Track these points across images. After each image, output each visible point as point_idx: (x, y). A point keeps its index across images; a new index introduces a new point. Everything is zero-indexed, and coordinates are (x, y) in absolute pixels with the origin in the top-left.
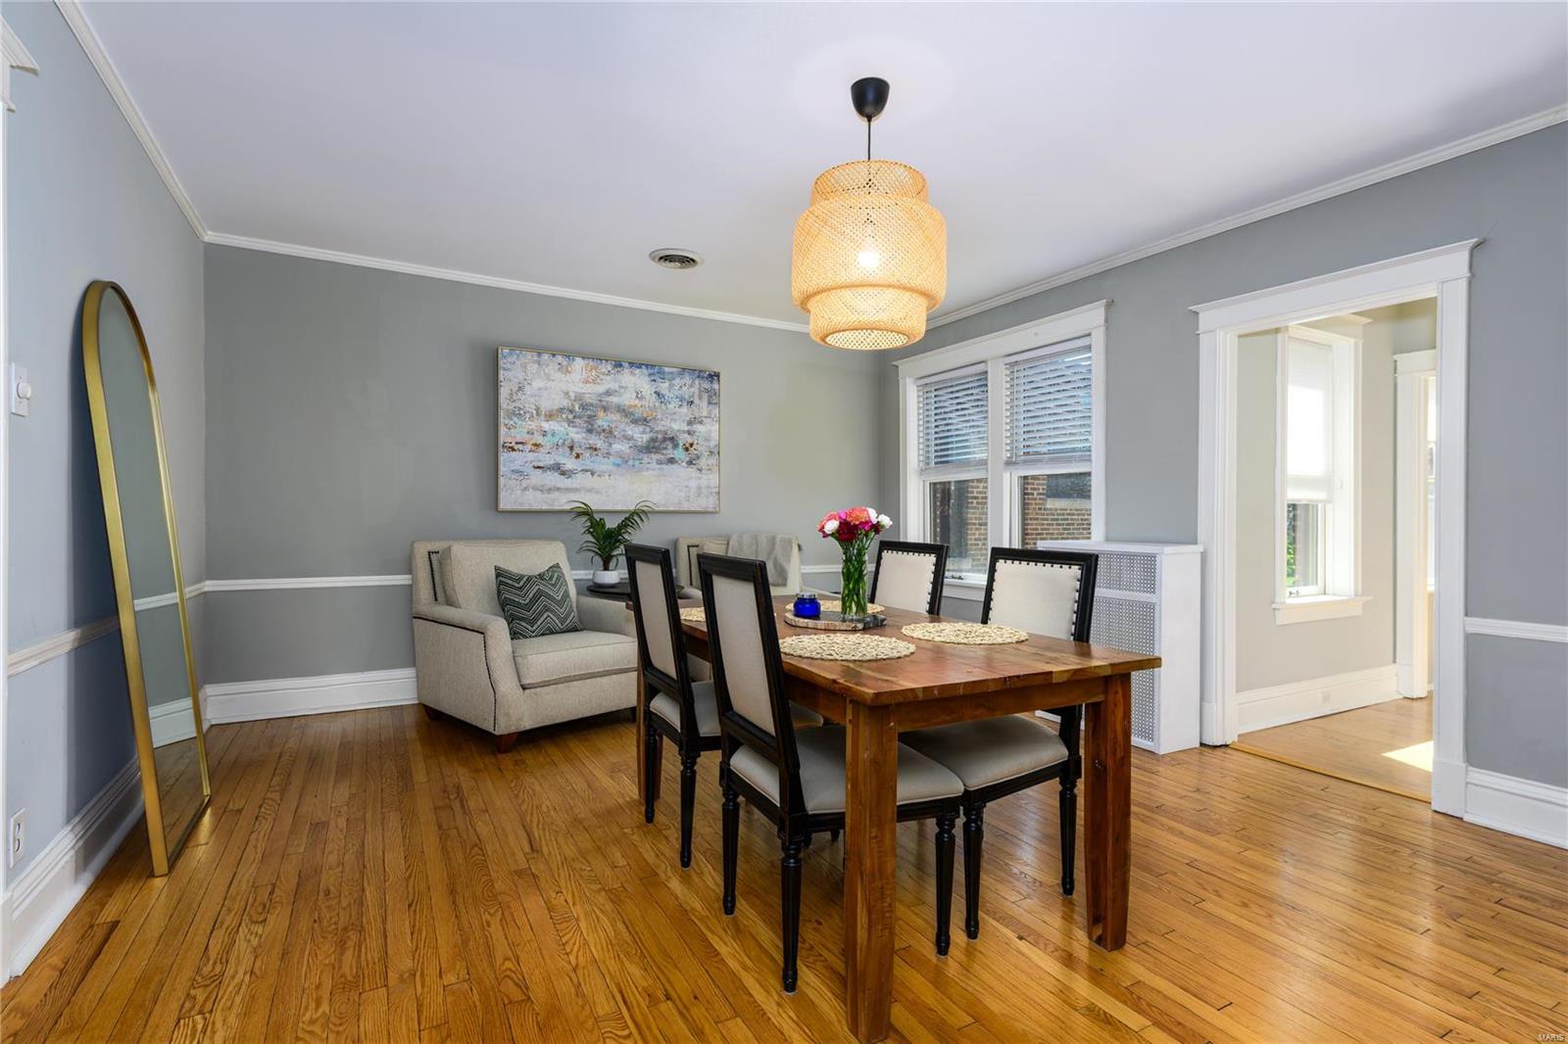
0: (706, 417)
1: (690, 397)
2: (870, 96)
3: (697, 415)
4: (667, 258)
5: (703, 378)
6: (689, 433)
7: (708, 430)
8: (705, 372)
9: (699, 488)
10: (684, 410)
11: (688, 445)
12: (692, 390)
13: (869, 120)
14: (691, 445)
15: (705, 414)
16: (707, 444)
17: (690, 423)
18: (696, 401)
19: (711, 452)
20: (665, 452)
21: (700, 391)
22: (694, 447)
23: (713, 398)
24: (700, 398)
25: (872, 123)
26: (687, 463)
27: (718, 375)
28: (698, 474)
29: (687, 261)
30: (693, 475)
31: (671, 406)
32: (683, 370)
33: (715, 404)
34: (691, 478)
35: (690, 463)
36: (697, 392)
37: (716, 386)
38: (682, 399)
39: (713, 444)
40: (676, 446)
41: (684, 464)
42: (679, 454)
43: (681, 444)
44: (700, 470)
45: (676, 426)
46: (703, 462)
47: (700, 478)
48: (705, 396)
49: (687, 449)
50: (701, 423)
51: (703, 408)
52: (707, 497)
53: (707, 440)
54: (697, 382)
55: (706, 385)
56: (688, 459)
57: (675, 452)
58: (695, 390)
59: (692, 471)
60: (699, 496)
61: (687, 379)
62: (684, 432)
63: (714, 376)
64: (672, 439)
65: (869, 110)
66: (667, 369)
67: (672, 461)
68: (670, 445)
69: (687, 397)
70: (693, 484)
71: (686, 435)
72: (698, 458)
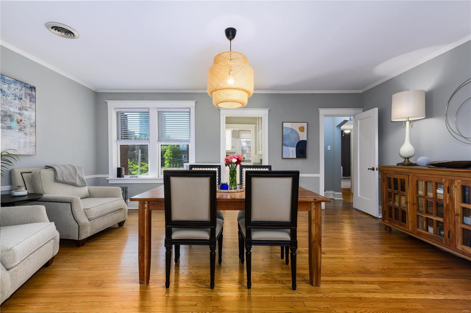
0: (29, 108)
1: (20, 96)
2: (231, 33)
3: (24, 106)
4: (56, 28)
5: (27, 87)
6: (20, 114)
7: (30, 114)
8: (28, 85)
9: (25, 143)
10: (17, 101)
11: (19, 120)
12: (21, 92)
13: (231, 40)
14: (21, 121)
15: (28, 106)
16: (29, 121)
17: (20, 109)
18: (24, 98)
19: (32, 126)
20: (6, 122)
21: (25, 94)
22: (23, 122)
23: (33, 99)
24: (26, 97)
25: (231, 41)
26: (19, 130)
27: (35, 88)
28: (24, 136)
29: (68, 33)
30: (22, 137)
31: (9, 98)
32: (16, 81)
33: (34, 102)
34: (21, 138)
35: (20, 130)
36: (24, 94)
37: (34, 93)
38: (15, 96)
39: (33, 121)
40: (12, 120)
41: (17, 130)
42: (14, 124)
43: (15, 119)
44: (26, 134)
45: (12, 110)
46: (27, 130)
47: (26, 138)
48: (28, 97)
49: (18, 123)
50: (26, 110)
51: (27, 103)
52: (30, 148)
53: (29, 119)
54: (24, 89)
55: (29, 91)
56: (19, 128)
57: (12, 123)
58: (23, 92)
59: (21, 134)
60: (25, 147)
61: (18, 86)
62: (17, 113)
63: (33, 88)
64: (10, 116)
65: (231, 37)
66: (6, 78)
67: (9, 128)
68: (9, 119)
69: (18, 95)
70: (22, 141)
71: (18, 115)
72: (25, 127)
